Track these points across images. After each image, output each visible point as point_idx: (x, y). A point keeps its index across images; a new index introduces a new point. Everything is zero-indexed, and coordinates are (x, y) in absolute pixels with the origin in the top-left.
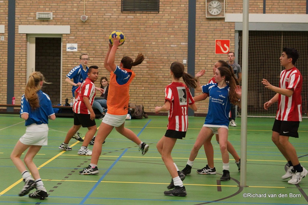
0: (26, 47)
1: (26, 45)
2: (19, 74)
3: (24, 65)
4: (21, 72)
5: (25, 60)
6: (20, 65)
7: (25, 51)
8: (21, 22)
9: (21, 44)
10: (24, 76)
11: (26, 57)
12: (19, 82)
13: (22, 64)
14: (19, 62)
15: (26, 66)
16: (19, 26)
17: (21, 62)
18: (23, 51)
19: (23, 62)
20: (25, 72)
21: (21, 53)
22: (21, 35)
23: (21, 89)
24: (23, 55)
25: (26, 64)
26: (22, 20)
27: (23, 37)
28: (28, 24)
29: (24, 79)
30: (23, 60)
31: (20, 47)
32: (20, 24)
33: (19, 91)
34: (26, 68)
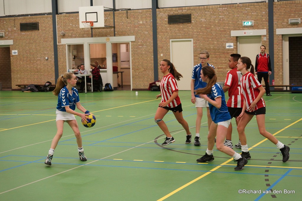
0: (282, 44)
1: (282, 43)
2: (277, 63)
3: (281, 57)
4: (279, 62)
5: (281, 53)
6: (278, 57)
7: (281, 47)
8: (278, 26)
9: (278, 42)
10: (281, 65)
11: (282, 51)
12: (278, 69)
13: (279, 56)
14: (277, 55)
15: (282, 58)
16: (277, 29)
17: (279, 55)
18: (280, 47)
19: (280, 55)
20: (281, 62)
21: (278, 49)
22: (278, 35)
23: (279, 74)
24: (280, 50)
25: (282, 56)
26: (278, 25)
27: (280, 37)
28: (283, 28)
29: (281, 67)
30: (280, 53)
31: (278, 44)
32: (277, 28)
33: (278, 75)
34: (282, 59)
